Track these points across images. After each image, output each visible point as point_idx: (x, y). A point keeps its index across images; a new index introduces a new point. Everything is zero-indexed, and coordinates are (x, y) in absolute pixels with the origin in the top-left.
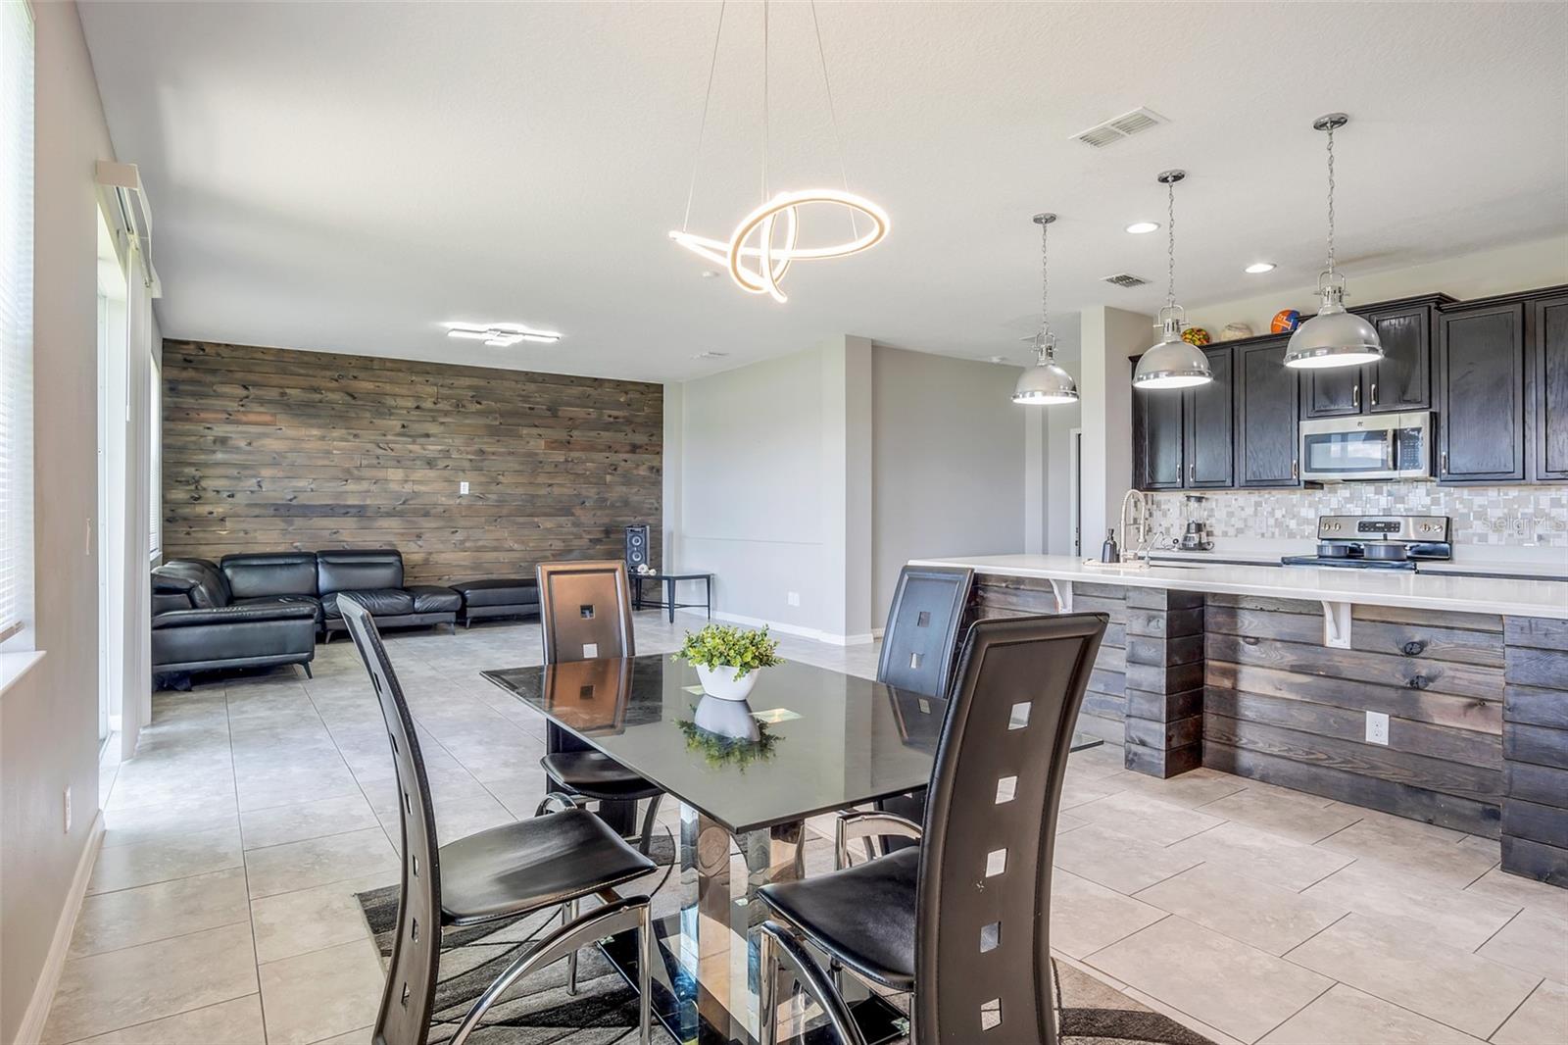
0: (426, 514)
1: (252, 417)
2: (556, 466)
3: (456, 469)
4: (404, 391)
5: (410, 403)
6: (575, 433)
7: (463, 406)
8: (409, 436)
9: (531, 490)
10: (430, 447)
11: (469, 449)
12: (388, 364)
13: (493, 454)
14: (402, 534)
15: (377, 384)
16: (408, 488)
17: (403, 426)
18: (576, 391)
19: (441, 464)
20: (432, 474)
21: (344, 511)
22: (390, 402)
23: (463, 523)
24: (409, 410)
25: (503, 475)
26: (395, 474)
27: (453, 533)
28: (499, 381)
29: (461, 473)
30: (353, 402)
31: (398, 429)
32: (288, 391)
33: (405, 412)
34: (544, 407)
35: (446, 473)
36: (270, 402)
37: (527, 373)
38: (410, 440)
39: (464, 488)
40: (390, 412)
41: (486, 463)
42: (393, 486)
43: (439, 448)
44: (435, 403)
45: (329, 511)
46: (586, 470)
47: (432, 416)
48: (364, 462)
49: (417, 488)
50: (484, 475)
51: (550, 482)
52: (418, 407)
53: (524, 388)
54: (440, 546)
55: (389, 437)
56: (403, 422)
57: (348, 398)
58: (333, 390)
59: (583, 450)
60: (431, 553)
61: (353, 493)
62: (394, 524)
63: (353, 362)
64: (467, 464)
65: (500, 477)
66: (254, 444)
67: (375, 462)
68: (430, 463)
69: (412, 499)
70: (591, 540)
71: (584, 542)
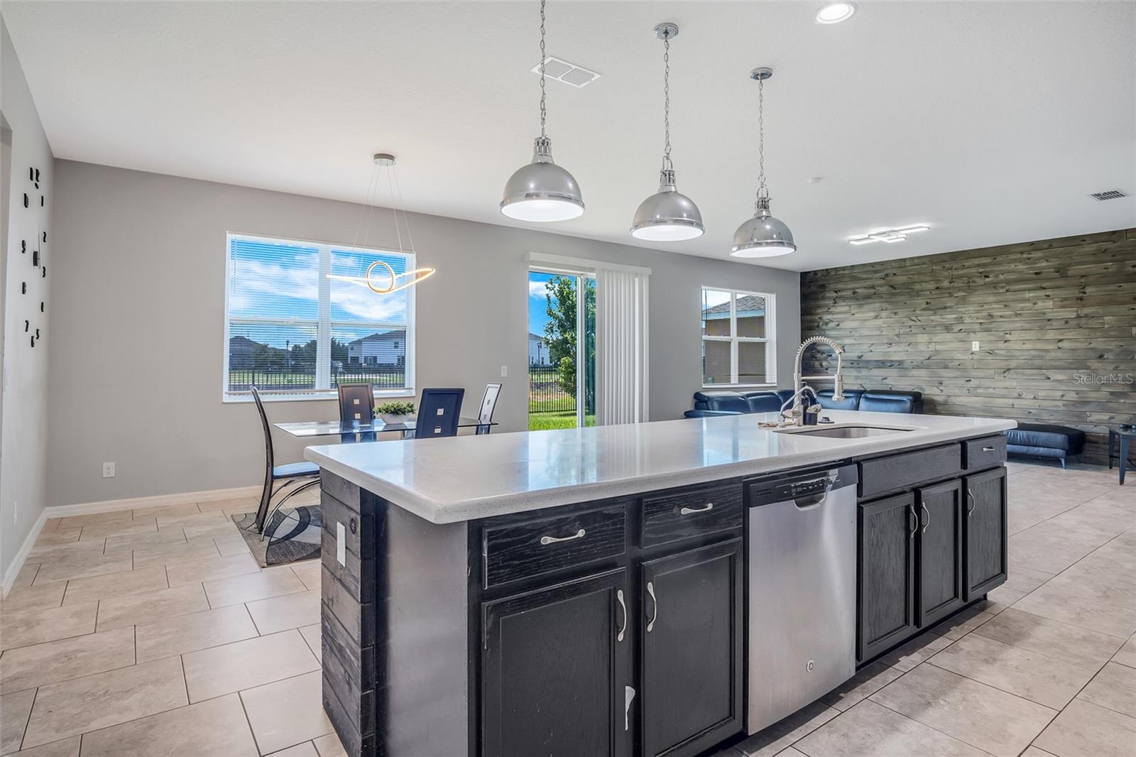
0: (946, 367)
1: (840, 309)
2: (1066, 322)
3: (968, 332)
4: (928, 279)
5: (932, 286)
6: (1088, 290)
7: (973, 282)
8: (932, 310)
9: (1039, 346)
10: (947, 316)
11: (979, 315)
12: (916, 261)
13: (1001, 317)
14: (928, 381)
15: (909, 276)
16: (932, 347)
17: (927, 303)
18: (1089, 248)
19: (957, 328)
20: (949, 336)
21: (889, 365)
22: (918, 287)
23: (974, 373)
24: (930, 290)
25: (1010, 334)
26: (922, 338)
27: (967, 381)
28: (1005, 256)
29: (972, 335)
30: (894, 291)
31: (924, 306)
32: (857, 290)
33: (928, 293)
34: (1052, 270)
35: (961, 335)
36: (847, 298)
37: (1032, 243)
38: (932, 312)
39: (976, 346)
40: (918, 294)
41: (994, 325)
42: (923, 348)
43: (954, 316)
44: (950, 283)
45: (882, 364)
46: (1104, 324)
47: (949, 293)
48: (902, 331)
49: (939, 347)
50: (993, 335)
51: (1061, 337)
52: (937, 288)
53: (1030, 256)
54: (957, 391)
55: (918, 312)
56: (926, 300)
57: (890, 289)
58: (881, 286)
59: (1099, 304)
60: (949, 396)
61: (897, 353)
62: (922, 372)
63: (894, 264)
64: (977, 327)
65: (1007, 335)
66: (841, 325)
67: (908, 330)
68: (948, 328)
69: (935, 355)
70: (1112, 393)
71: (1104, 394)
